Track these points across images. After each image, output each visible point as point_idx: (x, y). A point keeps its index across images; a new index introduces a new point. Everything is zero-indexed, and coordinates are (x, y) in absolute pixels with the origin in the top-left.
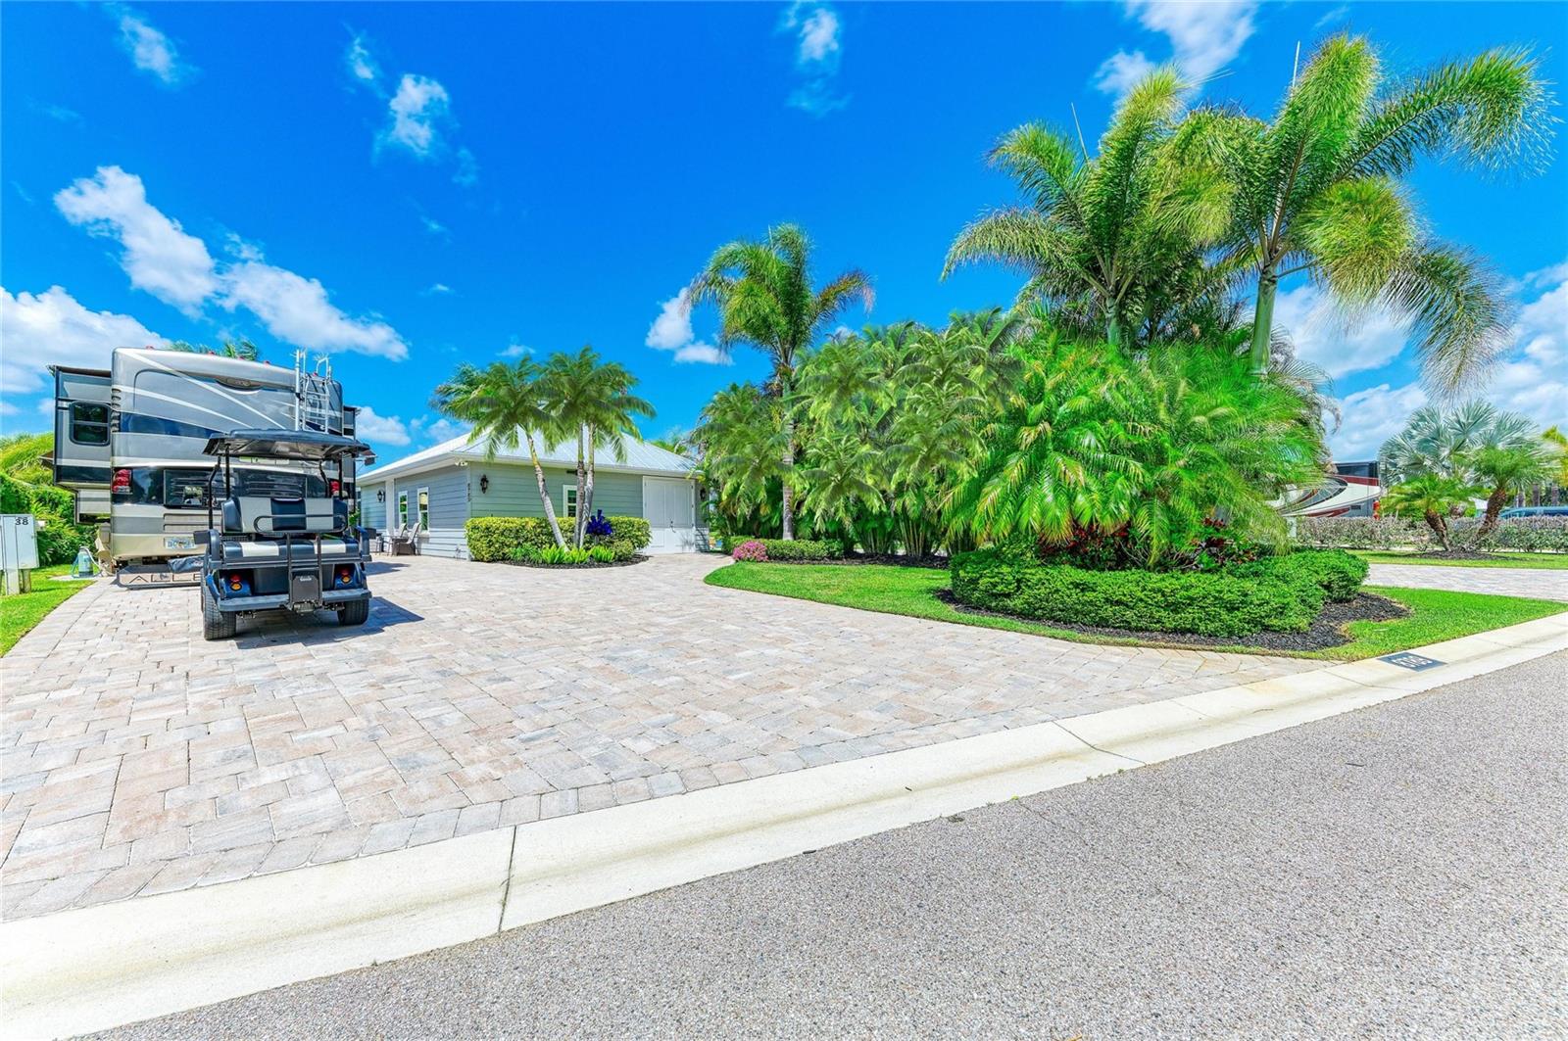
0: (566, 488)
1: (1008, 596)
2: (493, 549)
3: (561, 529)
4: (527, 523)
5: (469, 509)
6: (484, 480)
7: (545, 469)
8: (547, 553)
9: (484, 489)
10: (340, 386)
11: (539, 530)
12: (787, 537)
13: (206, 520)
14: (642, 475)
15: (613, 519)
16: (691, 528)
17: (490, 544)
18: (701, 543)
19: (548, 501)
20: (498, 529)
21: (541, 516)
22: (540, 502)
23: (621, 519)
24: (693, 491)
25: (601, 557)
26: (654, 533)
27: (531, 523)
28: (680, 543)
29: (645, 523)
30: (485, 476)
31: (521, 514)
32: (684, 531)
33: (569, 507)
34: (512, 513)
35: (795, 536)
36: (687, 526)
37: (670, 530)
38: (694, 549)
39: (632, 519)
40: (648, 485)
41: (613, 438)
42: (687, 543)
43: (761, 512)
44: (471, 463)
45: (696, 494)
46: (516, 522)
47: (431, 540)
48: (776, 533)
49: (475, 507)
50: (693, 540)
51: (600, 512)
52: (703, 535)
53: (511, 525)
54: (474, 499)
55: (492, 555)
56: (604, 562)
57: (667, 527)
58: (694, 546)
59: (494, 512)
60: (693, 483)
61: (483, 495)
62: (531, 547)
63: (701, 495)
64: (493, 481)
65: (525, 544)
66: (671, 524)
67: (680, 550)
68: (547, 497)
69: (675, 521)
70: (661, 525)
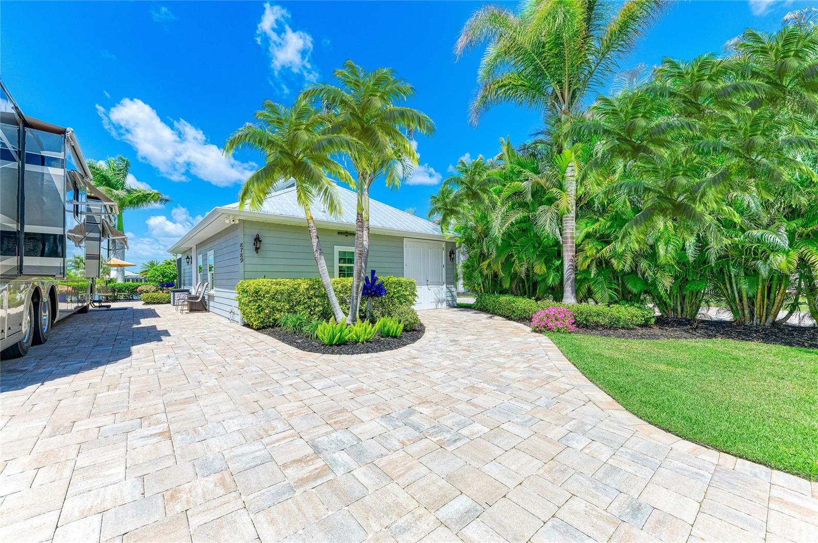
0: (338, 249)
2: (262, 315)
3: (335, 291)
4: (300, 285)
5: (242, 271)
6: (257, 239)
7: (319, 230)
8: (324, 330)
9: (257, 249)
11: (312, 292)
12: (569, 299)
14: (403, 237)
15: (384, 280)
16: (442, 285)
17: (260, 309)
18: (450, 298)
19: (322, 263)
20: (268, 292)
21: (314, 276)
22: (314, 263)
23: (390, 278)
24: (444, 252)
25: (388, 331)
27: (304, 286)
28: (434, 300)
30: (258, 235)
31: (293, 276)
32: (437, 289)
33: (340, 267)
34: (283, 274)
35: (582, 298)
36: (439, 284)
37: (426, 287)
38: (445, 304)
39: (399, 279)
40: (407, 247)
42: (440, 301)
44: (244, 221)
45: (446, 255)
46: (288, 283)
47: (216, 299)
49: (248, 268)
50: (444, 296)
51: (373, 272)
52: (451, 292)
53: (282, 287)
54: (247, 260)
55: (261, 322)
56: (392, 337)
57: (424, 285)
58: (445, 303)
59: (264, 274)
60: (444, 245)
61: (256, 255)
62: (304, 312)
63: (450, 256)
64: (266, 241)
65: (297, 308)
66: (427, 283)
67: (434, 306)
68: (321, 256)
69: (429, 280)
70: (420, 284)
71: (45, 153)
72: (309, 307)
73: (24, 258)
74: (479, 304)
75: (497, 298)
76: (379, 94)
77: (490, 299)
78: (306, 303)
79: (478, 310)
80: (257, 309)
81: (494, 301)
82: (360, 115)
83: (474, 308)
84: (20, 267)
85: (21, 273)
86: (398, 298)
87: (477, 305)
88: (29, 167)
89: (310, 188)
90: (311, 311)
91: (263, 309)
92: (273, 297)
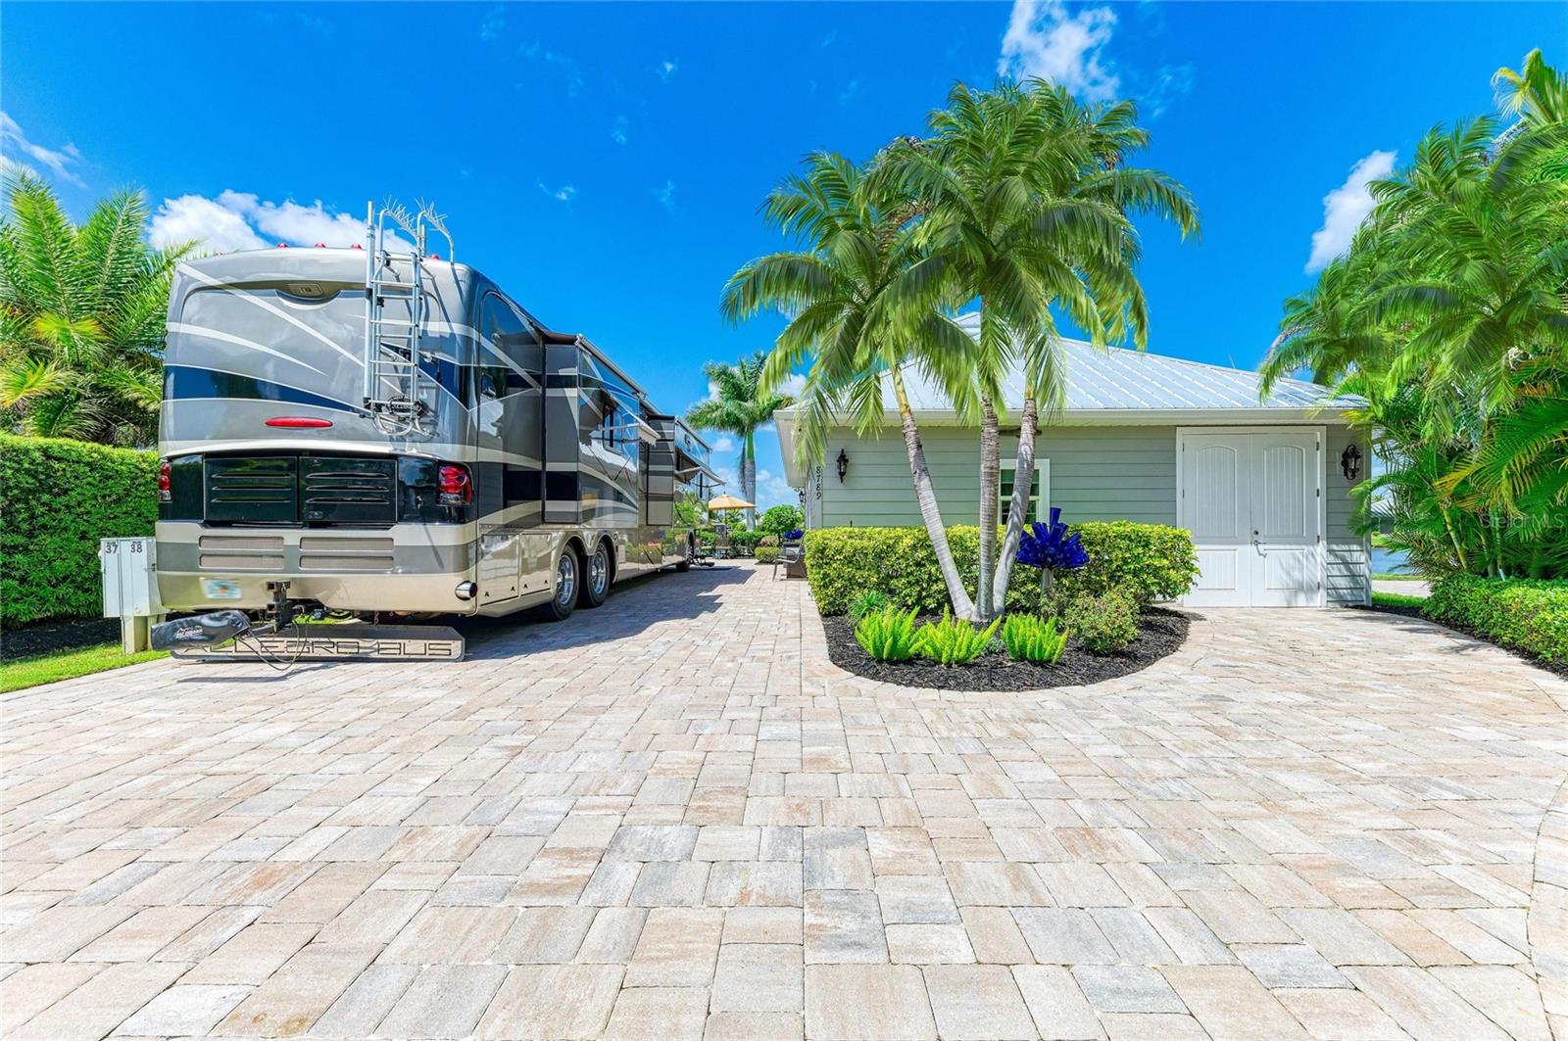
2: (830, 591)
4: (899, 538)
6: (843, 459)
9: (842, 474)
14: (1175, 427)
15: (1091, 527)
16: (1313, 544)
18: (1342, 582)
19: (928, 495)
20: (840, 551)
23: (1114, 528)
24: (1320, 457)
26: (1204, 556)
27: (908, 541)
28: (1280, 585)
29: (1180, 537)
30: (843, 452)
31: (899, 521)
32: (1292, 554)
34: (884, 519)
36: (1300, 538)
37: (1252, 549)
38: (1320, 598)
39: (1145, 528)
40: (1187, 448)
42: (1301, 584)
45: (1329, 463)
46: (878, 535)
49: (828, 508)
50: (1319, 576)
51: (1058, 513)
52: (1346, 563)
53: (865, 543)
54: (826, 496)
55: (830, 603)
56: (1034, 663)
57: (1244, 543)
58: (1322, 592)
59: (852, 518)
60: (1320, 435)
61: (841, 486)
62: (908, 590)
63: (1345, 464)
64: (857, 459)
65: (893, 582)
66: (1256, 537)
67: (1278, 599)
68: (925, 482)
69: (1264, 531)
70: (1229, 539)
71: (562, 372)
72: (918, 582)
73: (547, 502)
74: (1442, 607)
75: (1500, 588)
76: (1022, 169)
77: (1475, 594)
78: (911, 573)
79: (1438, 620)
80: (823, 579)
81: (1486, 599)
83: (1426, 617)
84: (542, 514)
85: (543, 519)
86: (1135, 573)
87: (1437, 607)
88: (551, 393)
90: (923, 589)
91: (832, 582)
92: (849, 561)
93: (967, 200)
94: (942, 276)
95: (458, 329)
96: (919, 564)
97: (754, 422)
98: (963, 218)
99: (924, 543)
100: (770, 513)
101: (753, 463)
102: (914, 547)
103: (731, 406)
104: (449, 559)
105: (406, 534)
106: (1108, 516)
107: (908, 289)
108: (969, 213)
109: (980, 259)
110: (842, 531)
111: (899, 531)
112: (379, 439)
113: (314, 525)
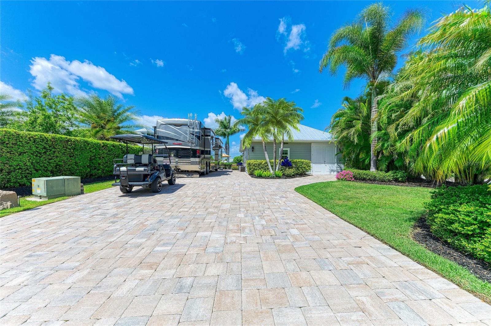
1: (467, 237)
2: (251, 170)
3: (271, 164)
6: (253, 148)
9: (253, 151)
10: (201, 123)
12: (373, 170)
13: (169, 161)
14: (311, 143)
15: (293, 160)
16: (334, 164)
18: (339, 170)
19: (267, 155)
20: (252, 164)
24: (336, 148)
27: (264, 162)
28: (328, 170)
29: (309, 162)
30: (253, 146)
32: (330, 165)
35: (377, 169)
36: (332, 163)
37: (324, 165)
39: (303, 160)
40: (313, 146)
41: (286, 131)
42: (332, 171)
43: (360, 157)
45: (337, 150)
46: (259, 161)
48: (368, 167)
49: (250, 157)
50: (335, 169)
52: (340, 167)
53: (257, 163)
54: (250, 154)
57: (323, 164)
58: (336, 172)
59: (254, 158)
60: (336, 145)
61: (252, 153)
63: (340, 150)
64: (255, 148)
66: (325, 163)
67: (328, 173)
68: (266, 153)
69: (326, 161)
70: (320, 163)
71: (208, 134)
76: (281, 108)
82: (275, 117)
84: (204, 157)
86: (301, 168)
88: (206, 137)
89: (267, 135)
91: (251, 169)
92: (254, 165)
93: (272, 113)
94: (269, 124)
95: (199, 130)
96: (266, 166)
97: (229, 134)
98: (271, 115)
99: (266, 163)
100: (235, 158)
101: (229, 145)
102: (265, 163)
103: (223, 130)
104: (198, 163)
105: (192, 159)
106: (298, 158)
107: (263, 126)
108: (272, 115)
109: (275, 121)
110: (253, 161)
111: (262, 161)
112: (188, 146)
113: (179, 158)
